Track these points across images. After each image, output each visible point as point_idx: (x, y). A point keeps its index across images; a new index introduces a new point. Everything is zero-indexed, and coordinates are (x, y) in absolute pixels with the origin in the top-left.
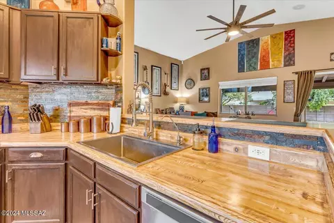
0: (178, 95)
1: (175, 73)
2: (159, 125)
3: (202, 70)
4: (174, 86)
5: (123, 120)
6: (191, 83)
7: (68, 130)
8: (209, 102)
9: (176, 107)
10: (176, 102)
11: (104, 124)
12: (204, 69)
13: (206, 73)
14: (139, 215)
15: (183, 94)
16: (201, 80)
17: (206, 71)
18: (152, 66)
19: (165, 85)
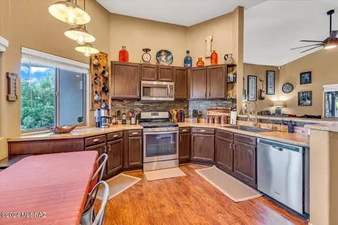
0: (274, 99)
1: (271, 79)
2: (261, 121)
3: (301, 74)
4: (270, 91)
5: (238, 118)
6: (289, 87)
7: (209, 122)
8: (311, 105)
9: (272, 109)
10: (272, 106)
11: (227, 120)
12: (305, 73)
13: (306, 77)
14: (256, 148)
15: (279, 98)
16: (301, 84)
17: (307, 75)
18: (248, 76)
19: (261, 91)
